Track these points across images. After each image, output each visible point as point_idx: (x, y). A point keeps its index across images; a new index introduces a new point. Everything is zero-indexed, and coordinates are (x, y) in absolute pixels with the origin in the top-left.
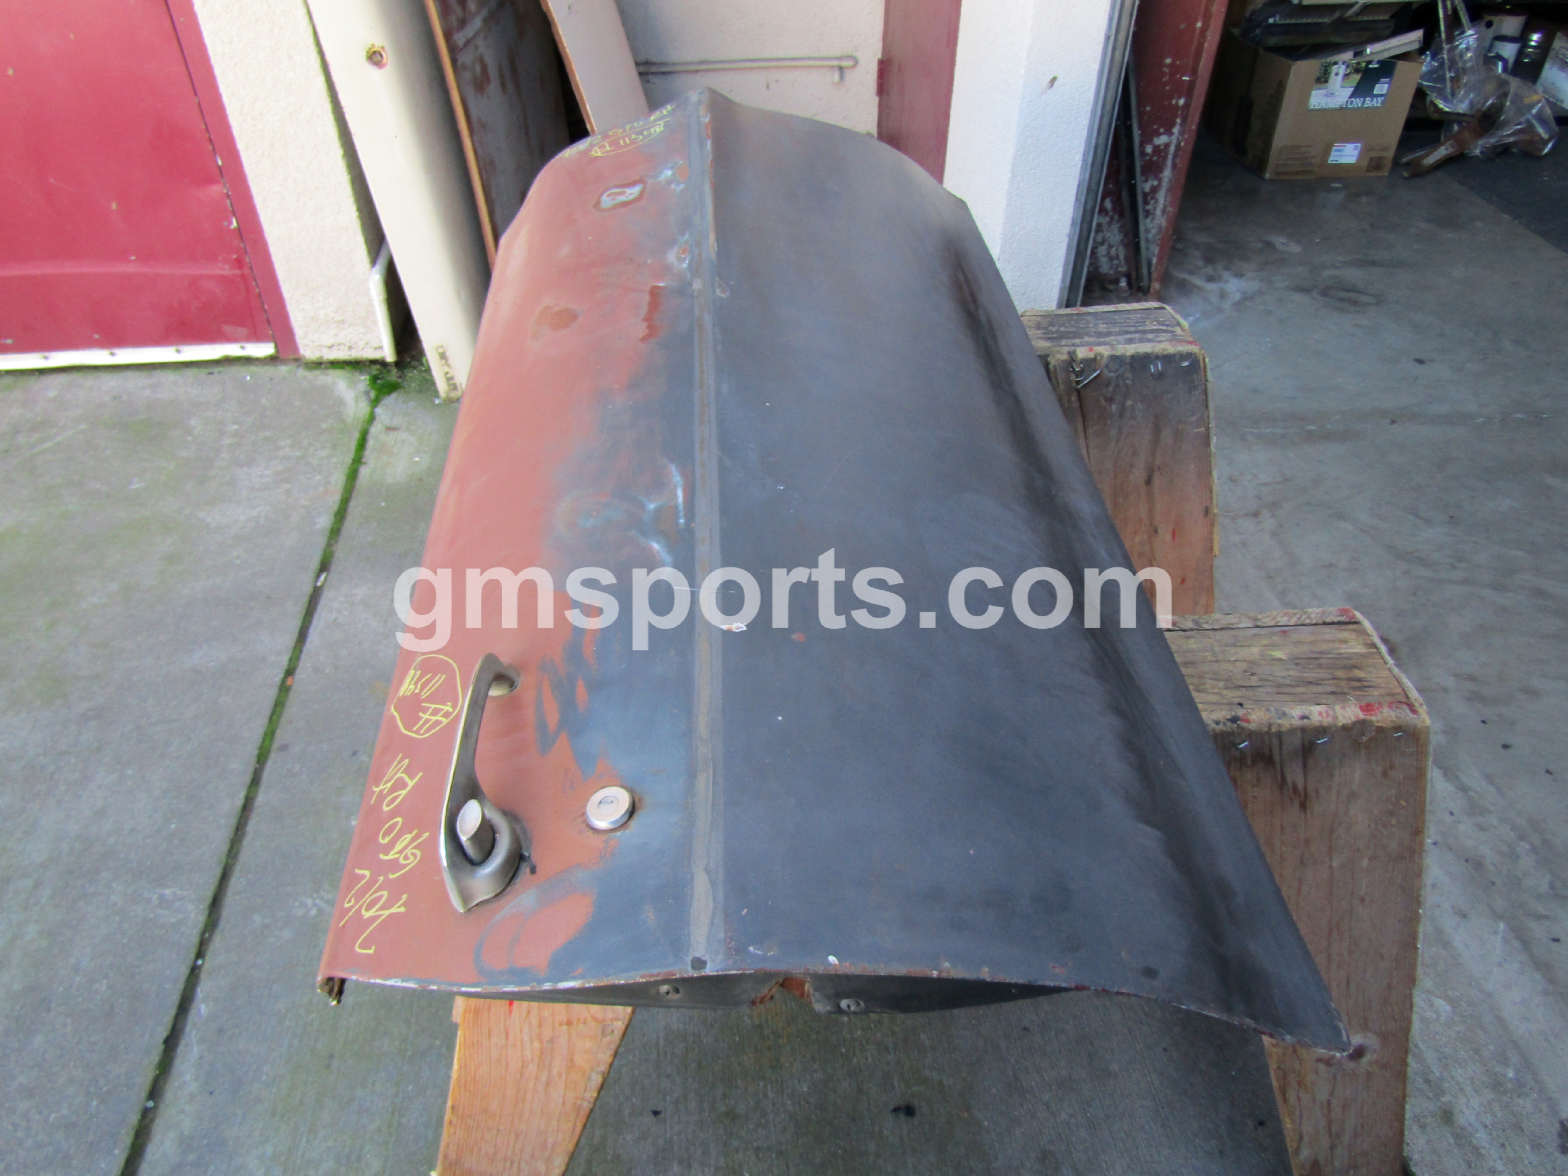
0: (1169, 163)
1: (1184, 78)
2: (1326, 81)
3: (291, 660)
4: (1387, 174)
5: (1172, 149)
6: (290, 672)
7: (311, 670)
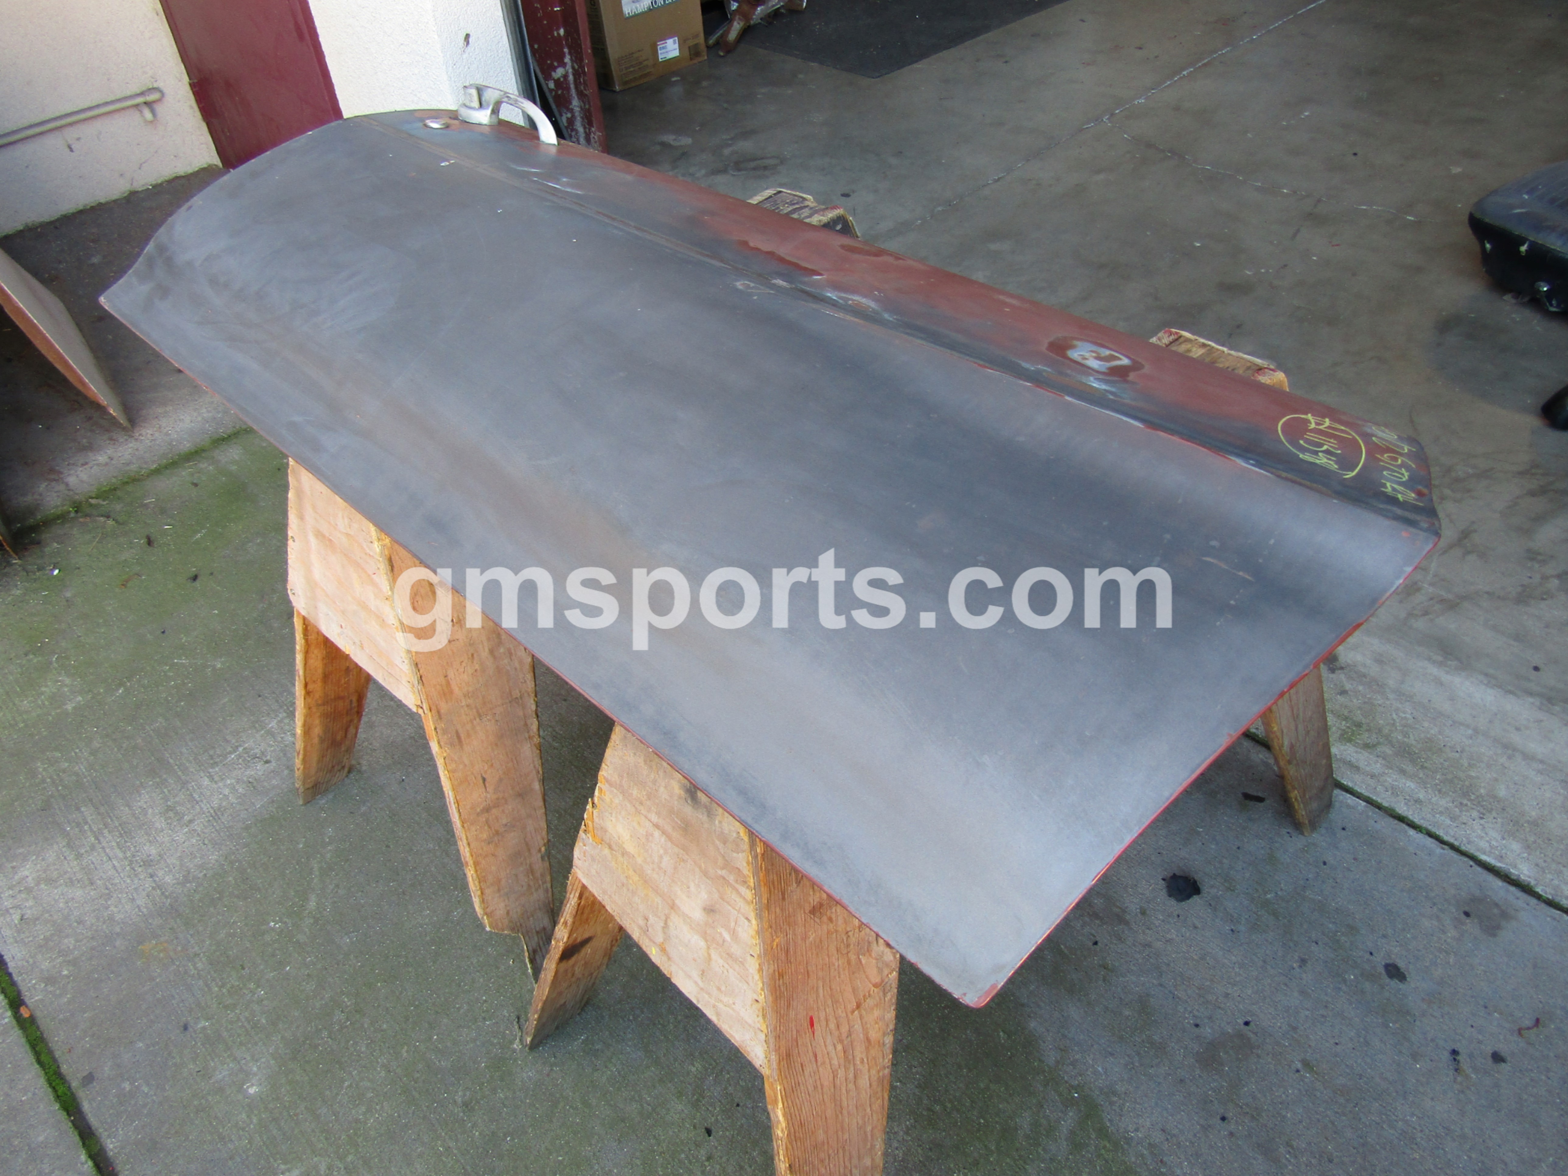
0: (573, 92)
1: (555, 9)
4: (706, 58)
5: (571, 78)
6: (16, 1002)
7: (43, 985)
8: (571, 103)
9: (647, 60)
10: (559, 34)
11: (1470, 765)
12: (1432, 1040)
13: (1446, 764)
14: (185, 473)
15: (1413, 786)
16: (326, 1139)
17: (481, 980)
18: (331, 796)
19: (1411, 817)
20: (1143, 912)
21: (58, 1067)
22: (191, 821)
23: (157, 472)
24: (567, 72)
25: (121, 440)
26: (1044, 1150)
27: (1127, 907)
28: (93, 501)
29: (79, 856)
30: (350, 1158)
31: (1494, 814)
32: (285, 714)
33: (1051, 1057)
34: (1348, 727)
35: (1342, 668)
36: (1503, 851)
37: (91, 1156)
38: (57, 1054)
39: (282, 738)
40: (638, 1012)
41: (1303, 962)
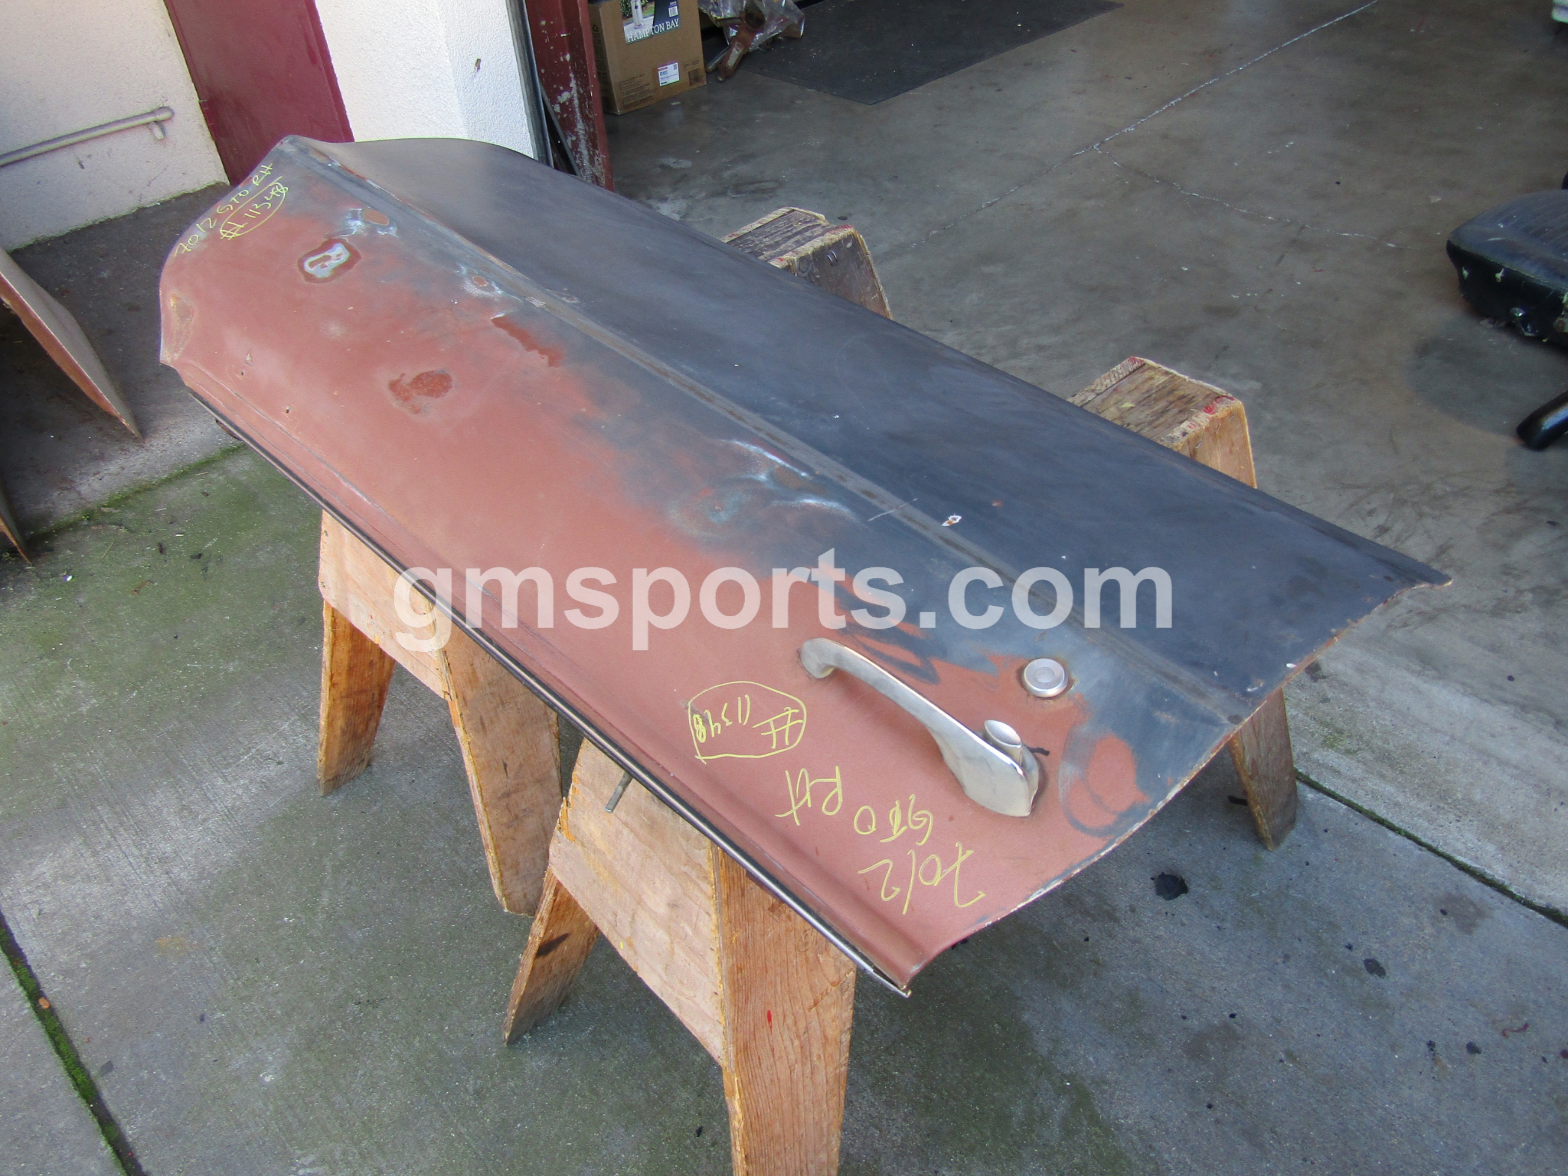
0: (579, 116)
1: (562, 35)
2: (631, 16)
3: (22, 983)
4: (705, 83)
5: (576, 102)
6: (35, 994)
7: (61, 977)
8: (575, 126)
9: (648, 84)
10: (565, 59)
11: (1447, 771)
12: (1410, 1032)
13: (1425, 769)
14: (195, 483)
15: (1393, 790)
16: (341, 1126)
17: (491, 973)
18: (342, 797)
19: (1390, 820)
20: (1133, 910)
21: (78, 1056)
22: (205, 820)
23: (169, 481)
24: (573, 97)
25: (133, 450)
26: (1037, 1136)
27: (1117, 905)
28: (106, 510)
29: (95, 854)
30: (364, 1144)
31: (1470, 817)
32: (297, 717)
33: (1044, 1048)
34: (1331, 734)
35: (1324, 677)
36: (1479, 853)
37: (110, 1142)
38: (76, 1044)
39: (294, 740)
40: (644, 1004)
41: (1287, 957)
